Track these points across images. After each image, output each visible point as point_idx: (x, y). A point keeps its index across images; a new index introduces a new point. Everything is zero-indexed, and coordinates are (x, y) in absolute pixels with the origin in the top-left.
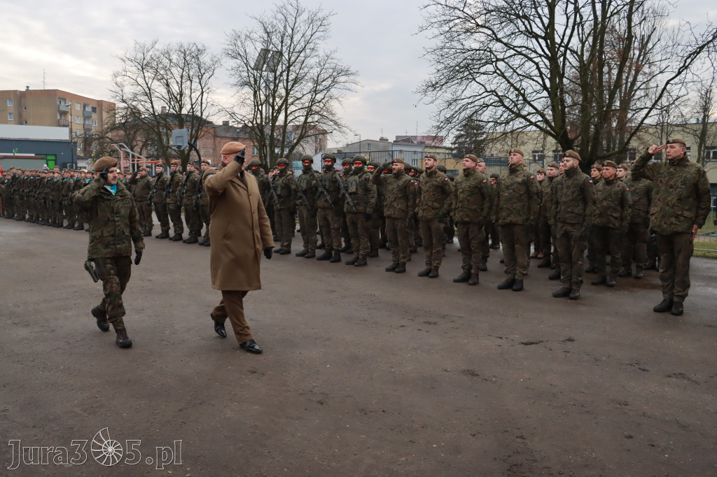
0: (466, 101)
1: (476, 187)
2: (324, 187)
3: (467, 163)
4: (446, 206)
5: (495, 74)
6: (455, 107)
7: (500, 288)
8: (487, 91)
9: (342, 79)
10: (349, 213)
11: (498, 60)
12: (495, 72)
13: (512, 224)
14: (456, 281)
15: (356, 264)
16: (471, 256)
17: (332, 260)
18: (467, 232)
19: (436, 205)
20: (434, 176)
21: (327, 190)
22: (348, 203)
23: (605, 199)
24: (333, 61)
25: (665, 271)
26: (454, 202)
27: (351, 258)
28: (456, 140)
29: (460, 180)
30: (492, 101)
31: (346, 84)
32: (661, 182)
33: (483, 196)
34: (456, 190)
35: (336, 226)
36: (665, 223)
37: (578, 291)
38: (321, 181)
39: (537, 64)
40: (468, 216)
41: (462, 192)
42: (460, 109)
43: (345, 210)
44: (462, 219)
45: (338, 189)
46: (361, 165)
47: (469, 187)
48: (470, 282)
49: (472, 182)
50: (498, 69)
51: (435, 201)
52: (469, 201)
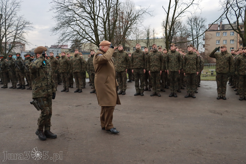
0: (68, 34)
1: (65, 62)
2: (17, 64)
3: (63, 54)
4: (57, 68)
5: (76, 25)
6: (64, 36)
7: (75, 92)
8: (74, 30)
9: (27, 25)
10: (26, 72)
11: (77, 20)
12: (76, 24)
13: (77, 72)
14: (62, 91)
15: (30, 89)
16: (66, 83)
17: (22, 88)
18: (64, 75)
19: (54, 68)
20: (53, 59)
21: (18, 65)
22: (26, 69)
24: (23, 19)
25: (120, 83)
26: (59, 67)
27: (28, 87)
28: (72, 46)
29: (61, 60)
30: (76, 34)
31: (28, 27)
32: (117, 57)
33: (68, 64)
34: (60, 63)
35: (22, 77)
36: (119, 69)
38: (16, 62)
39: (89, 22)
40: (63, 70)
41: (61, 63)
42: (65, 36)
43: (25, 71)
44: (62, 72)
45: (22, 65)
46: (29, 56)
47: (63, 62)
48: (66, 91)
49: (64, 60)
50: (77, 23)
51: (54, 67)
52: (63, 66)
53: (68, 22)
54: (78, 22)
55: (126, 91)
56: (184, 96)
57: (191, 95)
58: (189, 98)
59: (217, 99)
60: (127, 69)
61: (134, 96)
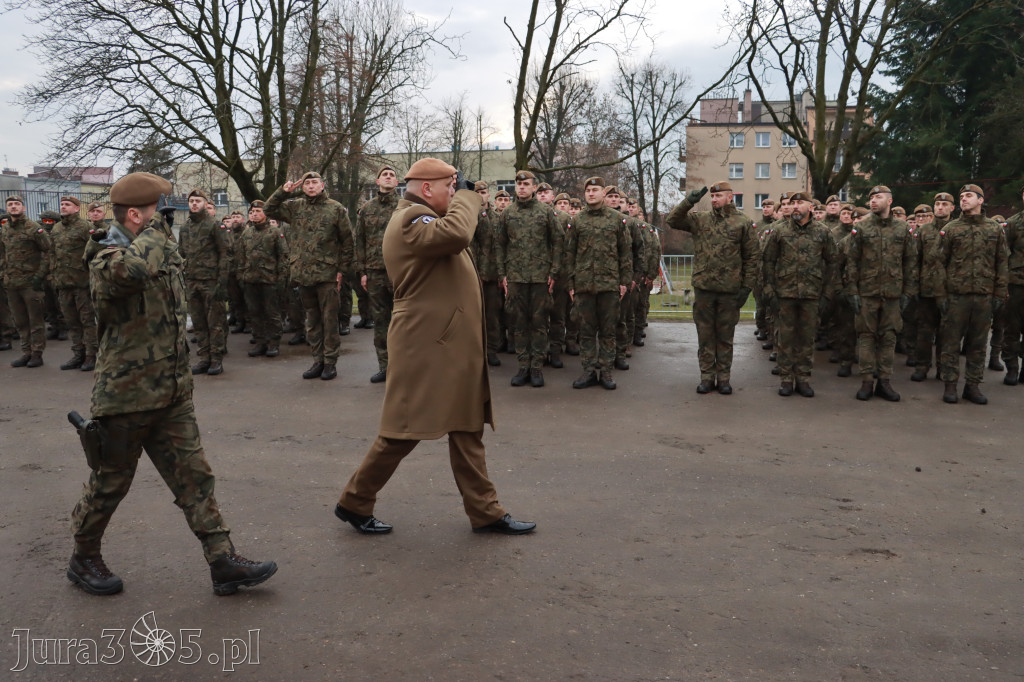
0: (101, 118)
1: (79, 240)
3: (68, 208)
4: (42, 268)
5: (135, 83)
6: (82, 128)
8: (129, 105)
11: (139, 62)
12: (136, 79)
14: (64, 368)
16: (83, 332)
18: (73, 300)
19: (28, 267)
20: (21, 226)
23: (255, 248)
25: (313, 330)
26: (52, 261)
29: (58, 231)
30: (136, 120)
32: (299, 224)
34: (53, 245)
36: (306, 272)
37: (220, 364)
39: (193, 71)
40: (71, 278)
41: (60, 247)
42: (88, 130)
44: (63, 283)
47: (70, 239)
48: (83, 367)
49: (73, 233)
50: (141, 74)
51: (26, 261)
52: (70, 258)
53: (100, 68)
54: (146, 69)
55: (337, 365)
56: (571, 384)
57: (601, 380)
58: (589, 389)
59: (699, 391)
60: (339, 275)
61: (368, 383)
